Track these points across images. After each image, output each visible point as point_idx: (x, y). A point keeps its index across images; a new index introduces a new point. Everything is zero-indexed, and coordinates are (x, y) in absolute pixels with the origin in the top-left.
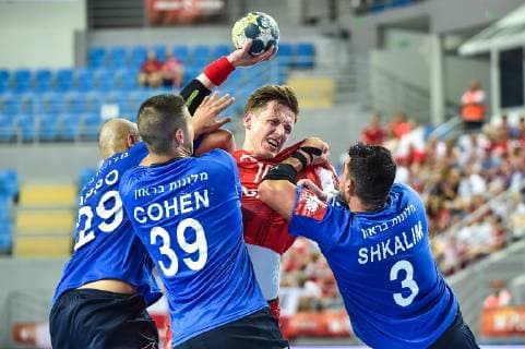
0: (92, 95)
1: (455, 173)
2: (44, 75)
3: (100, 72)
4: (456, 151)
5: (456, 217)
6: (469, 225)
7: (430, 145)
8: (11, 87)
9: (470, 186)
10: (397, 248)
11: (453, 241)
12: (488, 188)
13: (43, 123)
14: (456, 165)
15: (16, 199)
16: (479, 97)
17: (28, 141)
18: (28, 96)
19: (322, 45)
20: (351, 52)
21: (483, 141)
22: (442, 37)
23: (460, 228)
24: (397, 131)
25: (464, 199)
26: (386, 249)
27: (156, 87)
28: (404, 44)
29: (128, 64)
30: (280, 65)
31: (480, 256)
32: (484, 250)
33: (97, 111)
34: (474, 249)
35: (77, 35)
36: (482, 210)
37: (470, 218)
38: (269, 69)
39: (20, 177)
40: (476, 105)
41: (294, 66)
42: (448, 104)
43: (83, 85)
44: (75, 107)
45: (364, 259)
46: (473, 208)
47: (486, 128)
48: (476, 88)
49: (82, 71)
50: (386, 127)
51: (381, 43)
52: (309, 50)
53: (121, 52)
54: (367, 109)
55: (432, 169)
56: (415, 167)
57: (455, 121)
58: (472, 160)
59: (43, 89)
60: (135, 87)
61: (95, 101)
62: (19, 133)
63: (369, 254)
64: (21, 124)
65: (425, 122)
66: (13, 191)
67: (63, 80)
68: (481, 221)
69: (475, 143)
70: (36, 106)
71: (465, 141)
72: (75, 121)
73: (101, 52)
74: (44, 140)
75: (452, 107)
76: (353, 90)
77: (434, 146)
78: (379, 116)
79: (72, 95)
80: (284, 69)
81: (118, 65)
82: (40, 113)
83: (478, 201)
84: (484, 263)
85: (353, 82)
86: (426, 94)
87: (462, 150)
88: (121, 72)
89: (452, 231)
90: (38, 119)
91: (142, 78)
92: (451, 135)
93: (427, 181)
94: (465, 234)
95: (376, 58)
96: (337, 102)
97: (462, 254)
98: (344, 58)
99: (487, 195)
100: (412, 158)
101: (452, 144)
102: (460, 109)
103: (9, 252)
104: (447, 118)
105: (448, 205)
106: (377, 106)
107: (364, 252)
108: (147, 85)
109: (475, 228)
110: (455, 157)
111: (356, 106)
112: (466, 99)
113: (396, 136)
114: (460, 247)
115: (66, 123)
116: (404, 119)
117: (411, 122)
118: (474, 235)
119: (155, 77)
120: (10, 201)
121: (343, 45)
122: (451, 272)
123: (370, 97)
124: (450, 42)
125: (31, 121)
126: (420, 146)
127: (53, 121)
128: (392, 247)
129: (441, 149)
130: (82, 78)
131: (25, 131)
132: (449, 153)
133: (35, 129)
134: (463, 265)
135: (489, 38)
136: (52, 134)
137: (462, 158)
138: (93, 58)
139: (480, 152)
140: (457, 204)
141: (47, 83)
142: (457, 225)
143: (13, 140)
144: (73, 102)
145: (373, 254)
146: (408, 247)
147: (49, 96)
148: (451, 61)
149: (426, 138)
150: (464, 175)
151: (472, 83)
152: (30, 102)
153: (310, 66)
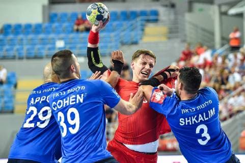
0: (52, 36)
1: (226, 71)
2: (29, 26)
3: (55, 25)
4: (227, 61)
5: (227, 93)
6: (234, 96)
7: (214, 58)
8: (12, 32)
9: (234, 78)
10: (200, 119)
11: (226, 104)
12: (242, 79)
13: (28, 50)
14: (227, 68)
15: (16, 86)
16: (238, 35)
17: (21, 58)
18: (21, 36)
19: (162, 11)
20: (176, 14)
21: (240, 56)
22: (220, 6)
23: (229, 98)
24: (198, 52)
25: (231, 84)
26: (194, 120)
27: (82, 31)
28: (201, 10)
29: (69, 21)
30: (142, 20)
31: (239, 112)
32: (241, 108)
33: (54, 44)
34: (236, 108)
35: (44, 7)
36: (240, 89)
37: (234, 93)
38: (137, 22)
39: (17, 76)
40: (236, 39)
41: (148, 21)
42: (223, 38)
43: (47, 31)
44: (43, 42)
45: (182, 123)
46: (235, 88)
47: (241, 50)
48: (236, 31)
49: (46, 24)
50: (193, 50)
51: (190, 9)
52: (156, 13)
53: (65, 15)
54: (184, 41)
55: (215, 70)
56: (207, 69)
57: (226, 46)
58: (235, 65)
59: (28, 33)
60: (72, 31)
61: (53, 39)
62: (17, 55)
63: (185, 121)
64: (18, 50)
65: (212, 48)
66: (14, 82)
67: (38, 29)
68: (239, 94)
69: (236, 57)
70: (25, 42)
71: (231, 56)
72: (43, 48)
73: (56, 15)
74: (28, 58)
75: (225, 40)
76: (177, 32)
77: (216, 59)
78: (189, 44)
79: (42, 36)
80: (144, 23)
81: (64, 22)
82: (27, 44)
83: (237, 85)
84: (241, 115)
85: (177, 28)
86: (212, 34)
87: (230, 60)
88: (65, 25)
89: (225, 100)
90: (26, 47)
91: (76, 27)
92: (225, 53)
93: (213, 75)
94: (231, 101)
95: (188, 17)
96: (169, 38)
97: (230, 110)
98: (172, 17)
99: (242, 82)
100: (206, 64)
101: (225, 57)
102: (228, 40)
103: (12, 112)
104: (222, 45)
105: (223, 87)
106: (188, 39)
107: (182, 120)
108: (78, 30)
109: (236, 98)
110: (226, 63)
111: (178, 40)
112: (231, 36)
113: (198, 54)
114: (229, 107)
115: (39, 49)
116: (201, 46)
117: (205, 48)
118: (235, 101)
119: (82, 27)
120: (12, 87)
121: (172, 11)
122: (225, 119)
123: (185, 35)
124: (224, 9)
125: (22, 49)
126: (210, 59)
127: (33, 49)
128: (197, 119)
129: (220, 60)
130: (46, 28)
131: (19, 54)
132: (223, 62)
133: (24, 53)
134: (231, 116)
135: (242, 6)
136: (33, 55)
137: (230, 64)
138: (52, 18)
139: (239, 62)
140: (228, 87)
141: (30, 30)
142: (228, 96)
143: (14, 58)
144: (42, 39)
145: (187, 121)
146: (206, 119)
147: (31, 36)
148: (224, 17)
149: (212, 55)
150: (230, 72)
151: (235, 28)
152: (22, 40)
153: (156, 21)
